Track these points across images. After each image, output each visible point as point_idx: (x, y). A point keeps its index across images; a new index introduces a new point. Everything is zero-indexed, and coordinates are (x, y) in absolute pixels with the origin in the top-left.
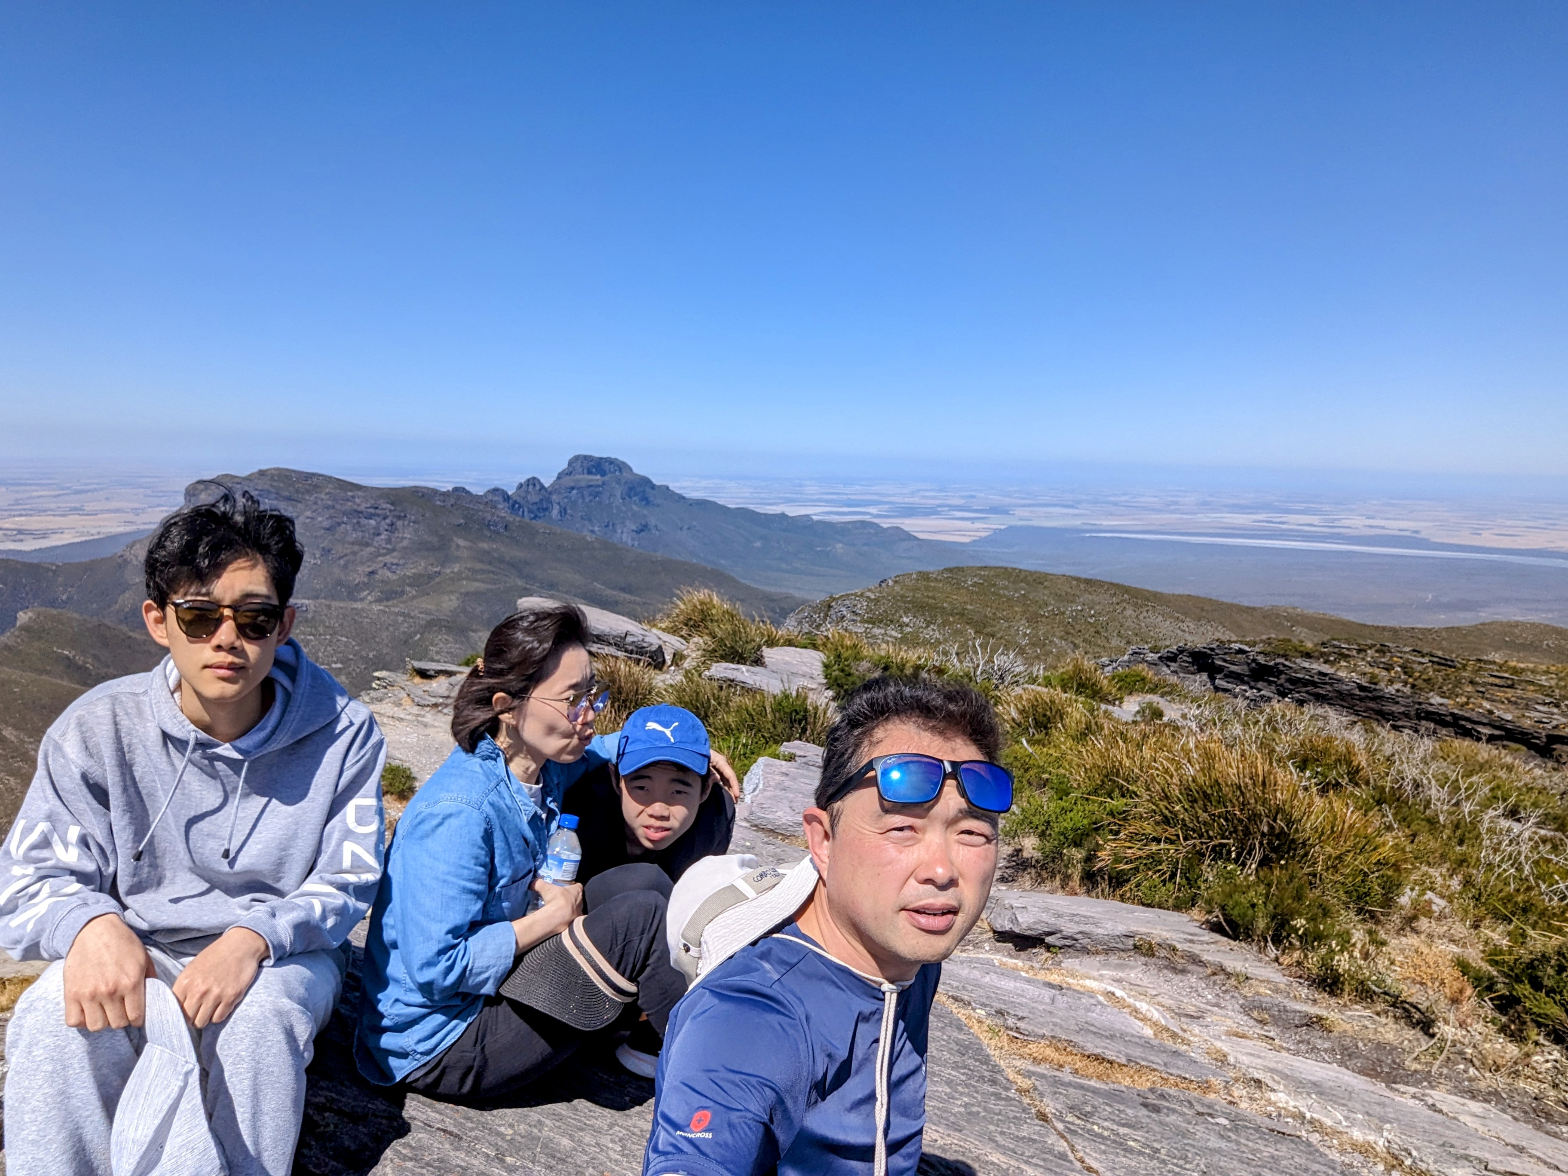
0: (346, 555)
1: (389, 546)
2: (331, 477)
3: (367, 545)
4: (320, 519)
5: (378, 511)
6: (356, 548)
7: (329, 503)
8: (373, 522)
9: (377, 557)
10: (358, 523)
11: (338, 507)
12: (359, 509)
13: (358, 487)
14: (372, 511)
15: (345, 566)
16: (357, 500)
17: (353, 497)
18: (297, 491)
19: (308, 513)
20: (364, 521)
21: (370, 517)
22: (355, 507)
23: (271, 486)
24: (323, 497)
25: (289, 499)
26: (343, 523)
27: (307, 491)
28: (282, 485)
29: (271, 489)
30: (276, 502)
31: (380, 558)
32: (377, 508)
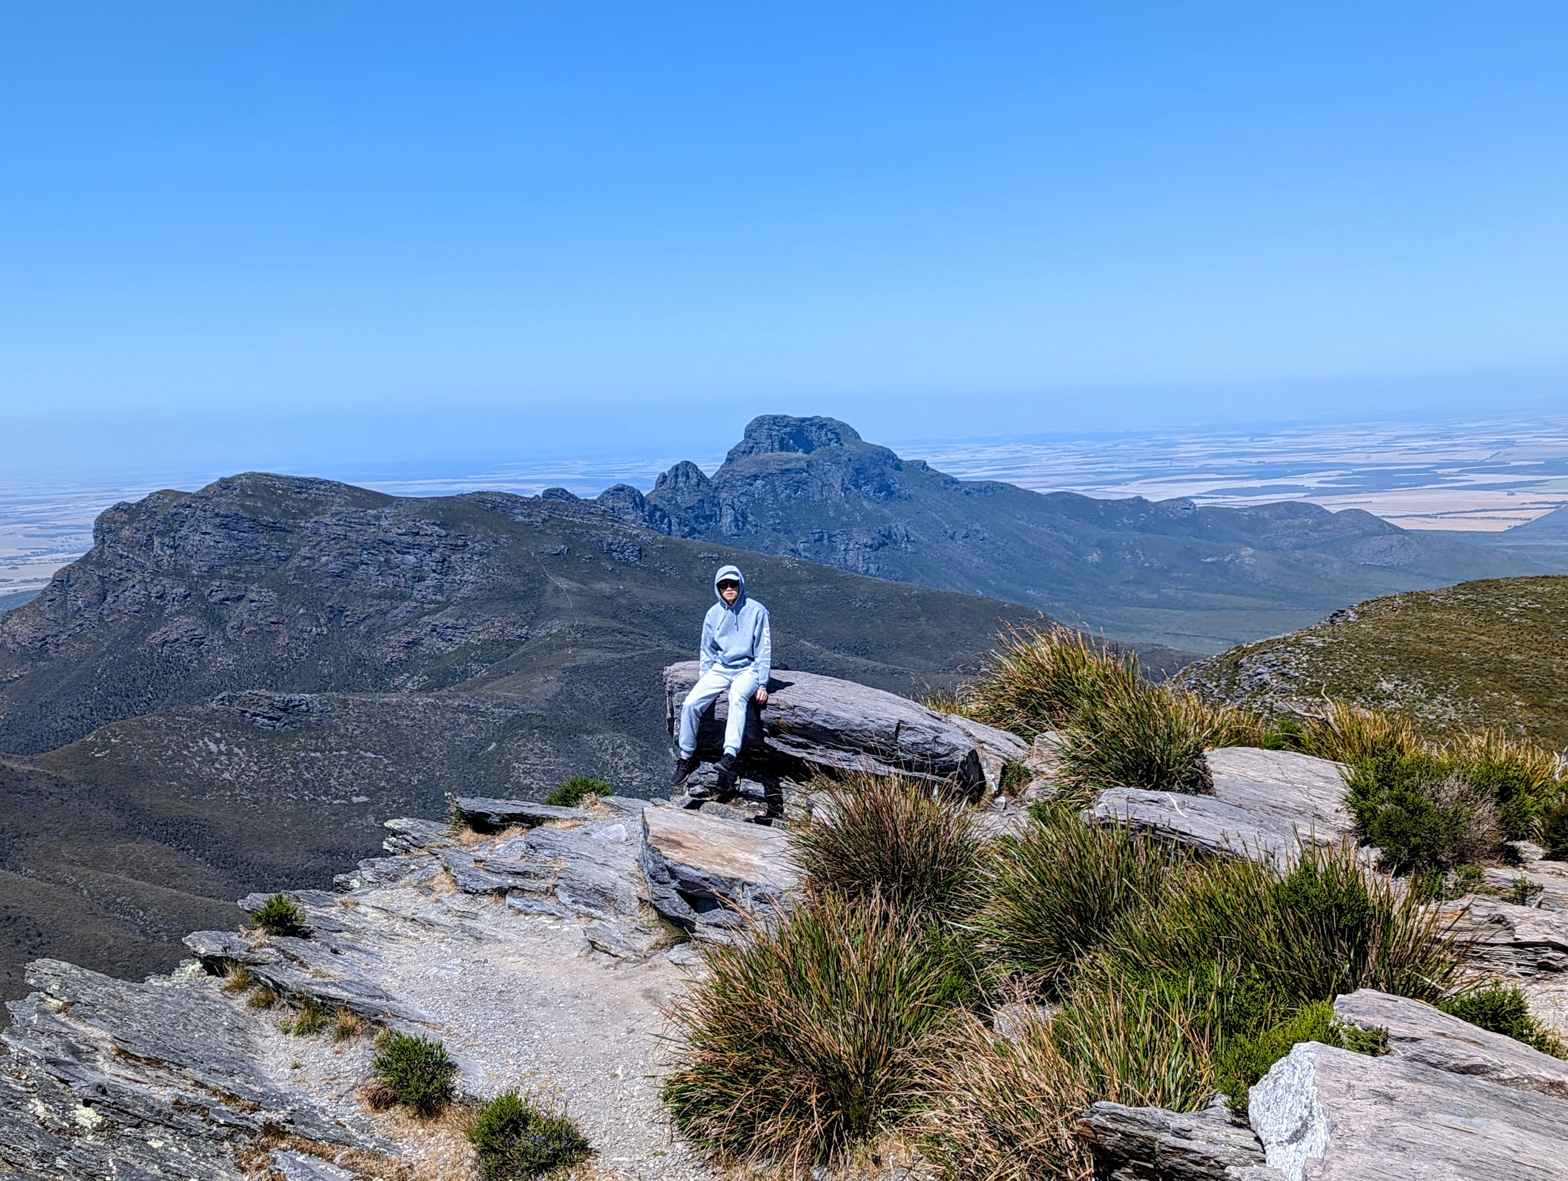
0: (369, 616)
1: (439, 598)
2: (339, 485)
3: (403, 597)
4: (324, 559)
5: (418, 540)
6: (385, 604)
7: (339, 530)
8: (411, 558)
9: (420, 617)
10: (386, 560)
11: (352, 536)
12: (389, 537)
13: (385, 500)
14: (409, 539)
15: (369, 635)
16: (384, 523)
17: (378, 518)
18: (286, 513)
19: (304, 551)
20: (396, 558)
21: (406, 549)
22: (381, 534)
23: (242, 506)
24: (327, 520)
25: (272, 528)
26: (362, 563)
27: (303, 512)
28: (259, 504)
29: (241, 512)
30: (250, 536)
31: (425, 619)
32: (418, 534)
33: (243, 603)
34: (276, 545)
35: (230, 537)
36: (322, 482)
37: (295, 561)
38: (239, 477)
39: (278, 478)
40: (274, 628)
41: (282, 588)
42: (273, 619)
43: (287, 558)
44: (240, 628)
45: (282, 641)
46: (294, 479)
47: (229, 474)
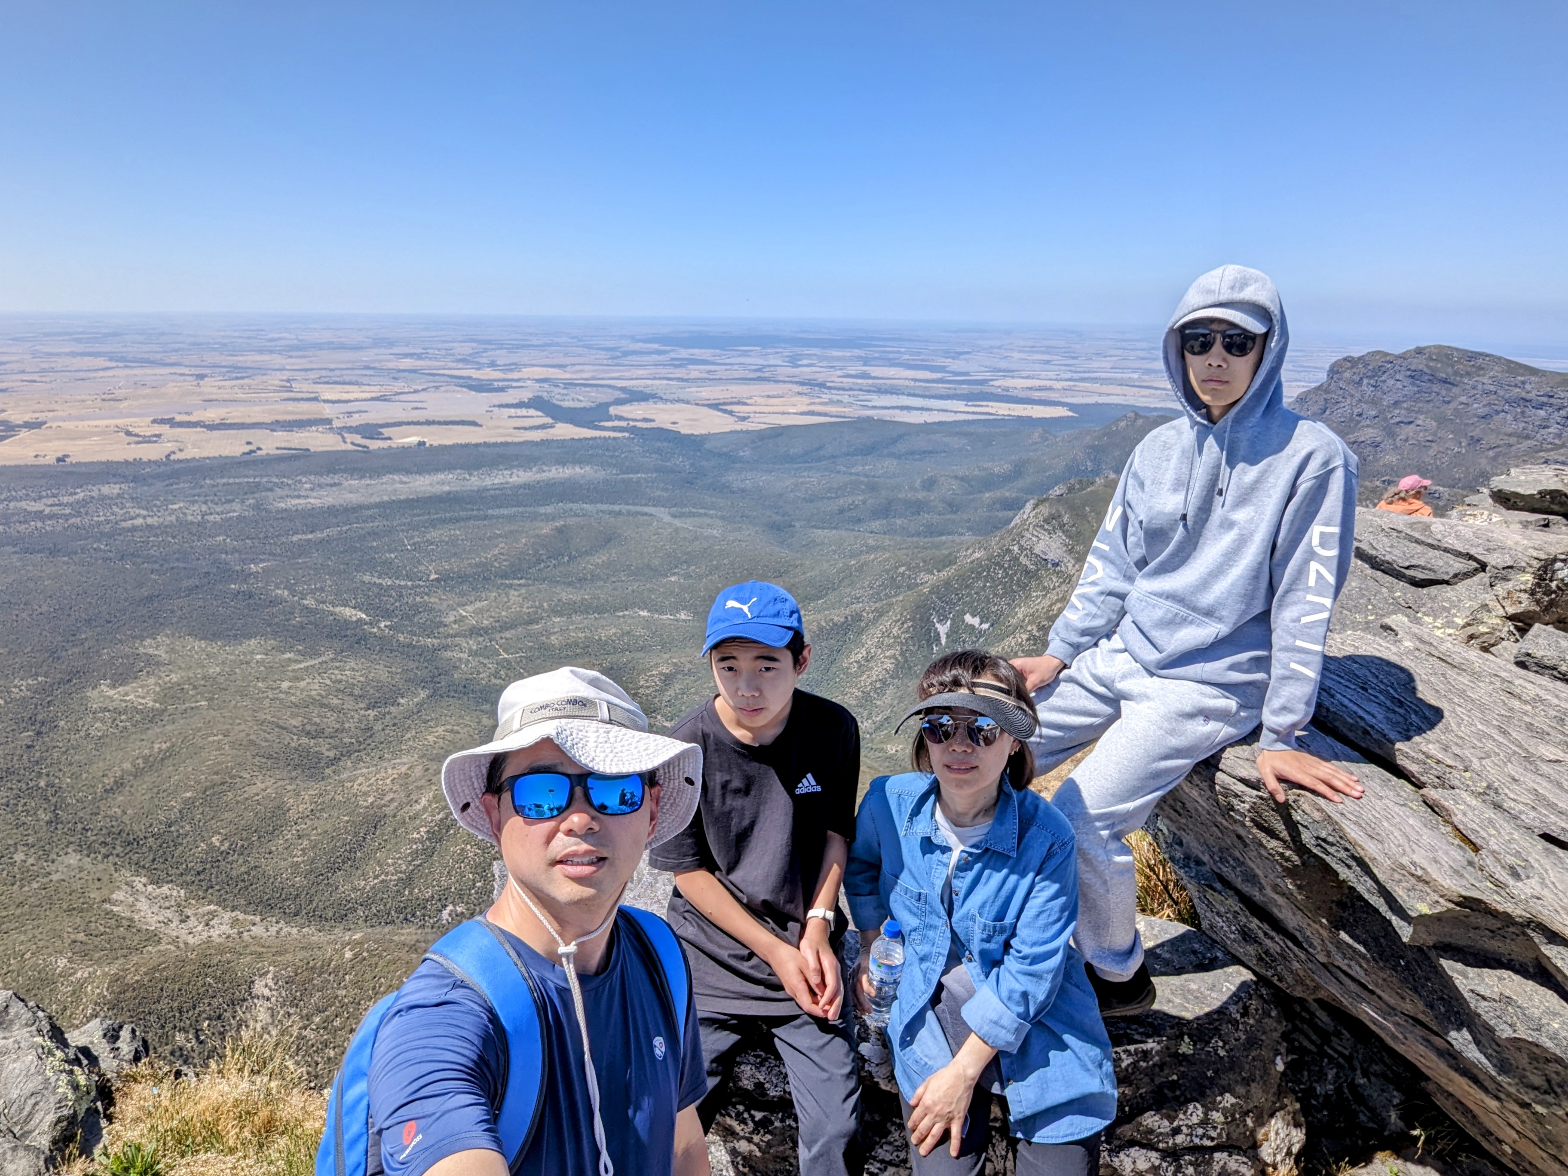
0: (1498, 446)
1: (1557, 441)
2: (1500, 358)
3: (1528, 437)
4: (1476, 406)
5: (1552, 400)
6: (1513, 440)
7: (1492, 388)
8: (1542, 413)
9: (1537, 452)
10: (1523, 412)
11: (1501, 393)
12: (1529, 396)
13: (1533, 371)
14: (1545, 399)
15: (1495, 459)
16: (1528, 387)
17: (1523, 383)
18: (1456, 373)
19: (1463, 399)
20: (1530, 411)
21: (1541, 406)
22: (1523, 395)
23: (1427, 366)
24: (1485, 381)
25: (1445, 381)
26: (1503, 411)
27: (1468, 374)
28: (1439, 365)
29: (1425, 369)
30: (1429, 385)
31: (1542, 454)
32: (1552, 397)
33: (1412, 426)
34: (1444, 392)
35: (1413, 384)
36: (1488, 355)
37: (1453, 405)
38: (1430, 347)
39: (1457, 349)
40: (1428, 444)
41: (1442, 420)
42: (1430, 438)
43: (1449, 402)
44: (1406, 440)
45: (1431, 453)
46: (1468, 351)
47: (1422, 344)
